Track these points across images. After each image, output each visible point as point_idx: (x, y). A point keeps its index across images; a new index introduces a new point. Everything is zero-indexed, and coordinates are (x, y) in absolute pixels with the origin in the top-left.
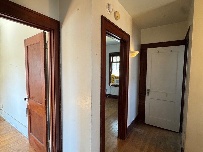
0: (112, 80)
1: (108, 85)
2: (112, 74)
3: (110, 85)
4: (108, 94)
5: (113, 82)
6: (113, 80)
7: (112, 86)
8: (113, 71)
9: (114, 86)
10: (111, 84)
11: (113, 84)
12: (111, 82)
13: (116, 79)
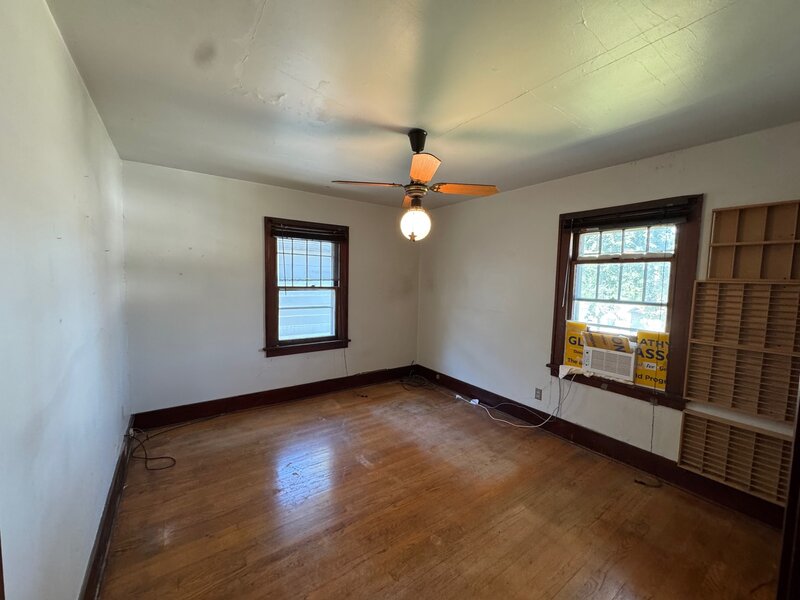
0: (569, 349)
1: (549, 370)
2: (569, 317)
3: (555, 372)
4: (546, 415)
5: (576, 362)
6: (573, 347)
7: (569, 377)
8: (575, 303)
9: (580, 379)
10: (564, 370)
11: (576, 370)
12: (565, 360)
13: (595, 346)
